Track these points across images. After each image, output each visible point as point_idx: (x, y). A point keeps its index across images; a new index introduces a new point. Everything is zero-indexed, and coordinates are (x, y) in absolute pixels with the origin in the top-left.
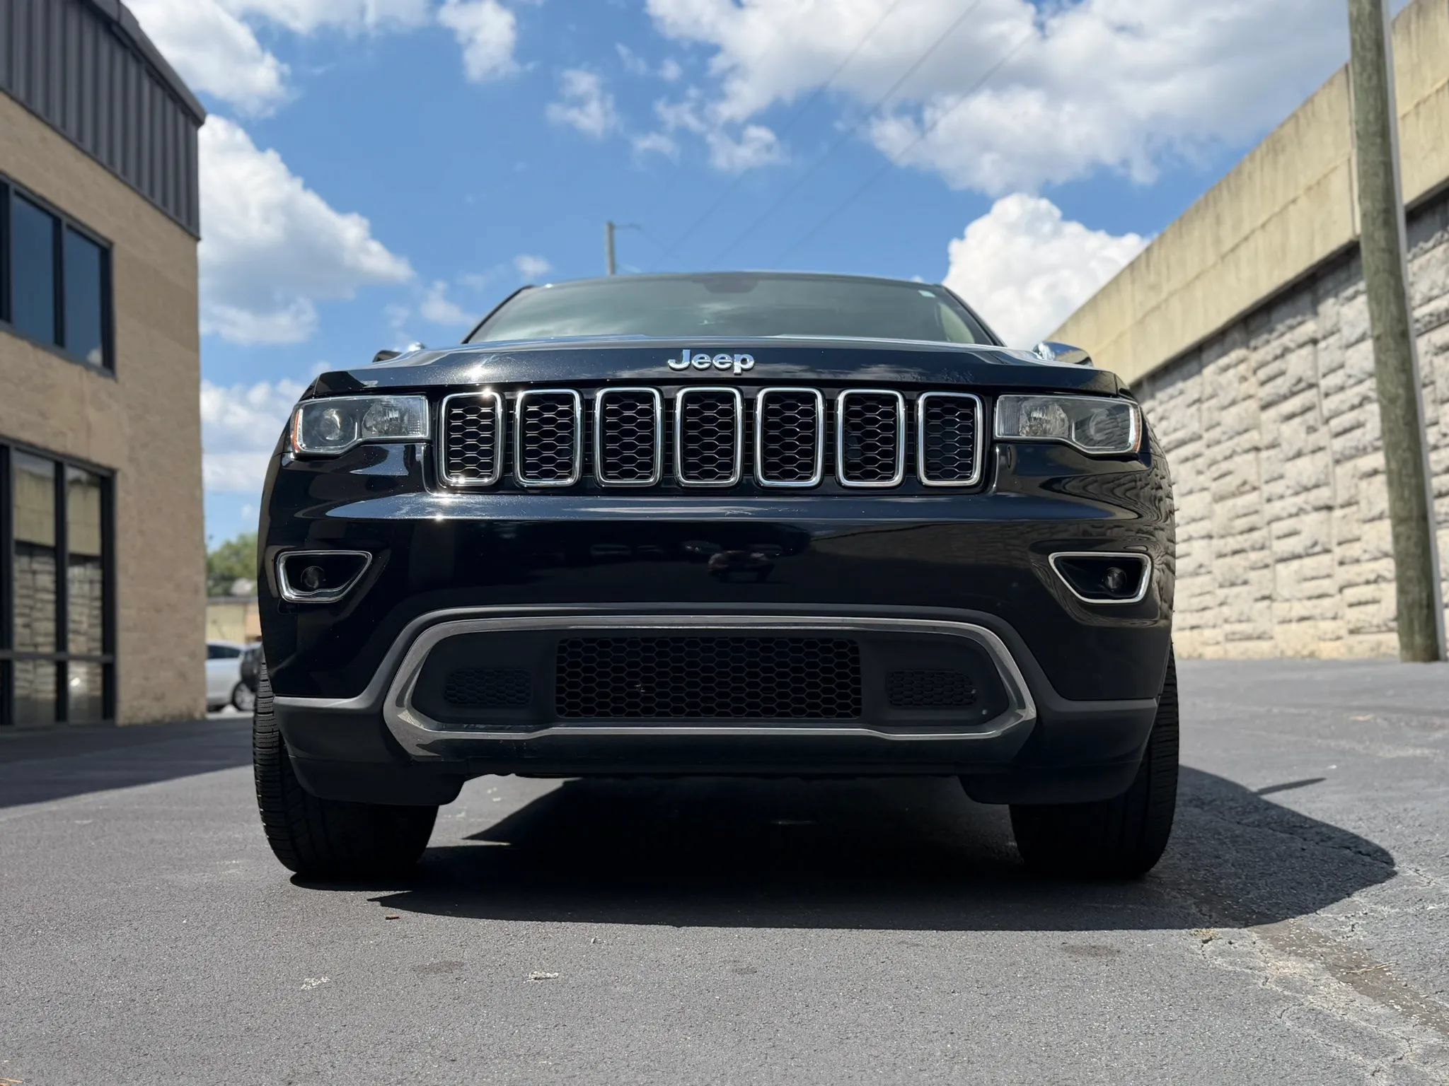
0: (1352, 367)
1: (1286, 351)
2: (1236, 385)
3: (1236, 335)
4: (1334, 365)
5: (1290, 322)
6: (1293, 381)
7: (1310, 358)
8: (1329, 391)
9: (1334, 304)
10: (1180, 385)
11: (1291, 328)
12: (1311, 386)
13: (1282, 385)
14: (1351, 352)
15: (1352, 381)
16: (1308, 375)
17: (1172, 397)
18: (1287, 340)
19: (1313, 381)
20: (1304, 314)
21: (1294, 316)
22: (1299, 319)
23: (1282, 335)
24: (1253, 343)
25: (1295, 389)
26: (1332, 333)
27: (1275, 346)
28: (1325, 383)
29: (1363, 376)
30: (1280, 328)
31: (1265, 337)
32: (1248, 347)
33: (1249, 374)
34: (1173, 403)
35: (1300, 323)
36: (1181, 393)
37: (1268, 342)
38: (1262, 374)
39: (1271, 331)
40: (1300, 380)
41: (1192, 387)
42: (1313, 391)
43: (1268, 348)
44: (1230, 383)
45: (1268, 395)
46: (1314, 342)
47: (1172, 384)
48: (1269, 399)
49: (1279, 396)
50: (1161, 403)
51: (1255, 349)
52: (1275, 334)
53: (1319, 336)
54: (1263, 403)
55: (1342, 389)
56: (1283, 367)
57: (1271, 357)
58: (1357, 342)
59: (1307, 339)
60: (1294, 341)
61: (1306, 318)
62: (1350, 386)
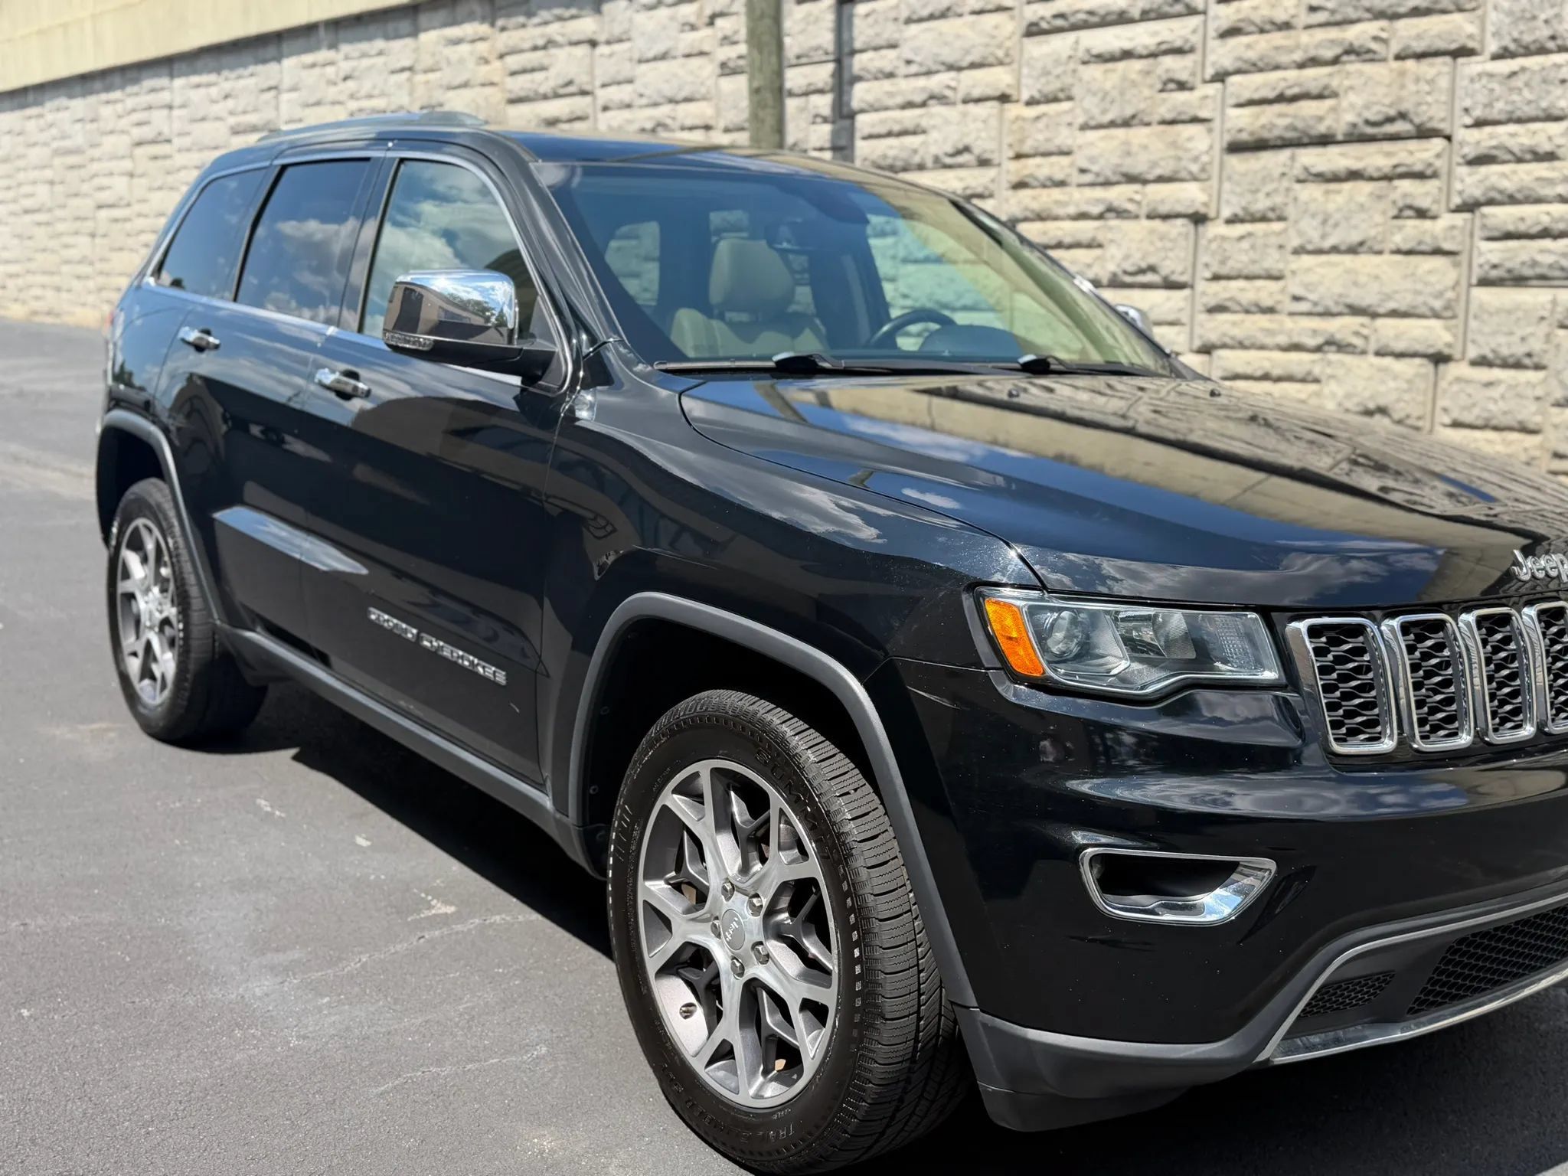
0: (645, 86)
1: (550, 44)
2: (470, 64)
3: (476, 6)
4: (620, 78)
5: (558, 11)
6: (561, 81)
7: (587, 61)
8: (610, 104)
9: (627, 8)
10: (379, 44)
11: (560, 19)
12: (584, 93)
13: (542, 82)
14: (644, 67)
15: (644, 101)
16: (582, 80)
17: (363, 55)
18: (555, 31)
19: (587, 88)
20: (581, 8)
21: (568, 6)
22: (573, 11)
23: (546, 23)
24: (500, 23)
25: (562, 91)
26: (620, 41)
27: (533, 33)
28: (603, 95)
29: (660, 100)
30: (545, 15)
31: (521, 19)
32: (493, 25)
33: (492, 57)
34: (367, 62)
35: (573, 17)
36: (381, 53)
37: (524, 26)
38: (513, 62)
39: (530, 14)
40: (570, 83)
41: (401, 50)
42: (588, 99)
43: (522, 33)
44: (461, 60)
45: (523, 89)
46: (593, 44)
47: (370, 39)
48: (522, 94)
49: (536, 92)
50: (346, 58)
51: (503, 29)
52: (536, 20)
53: (602, 38)
54: (513, 96)
55: (629, 106)
56: (546, 62)
57: (527, 45)
58: (655, 59)
59: (582, 37)
60: (563, 35)
61: (584, 13)
62: (641, 107)
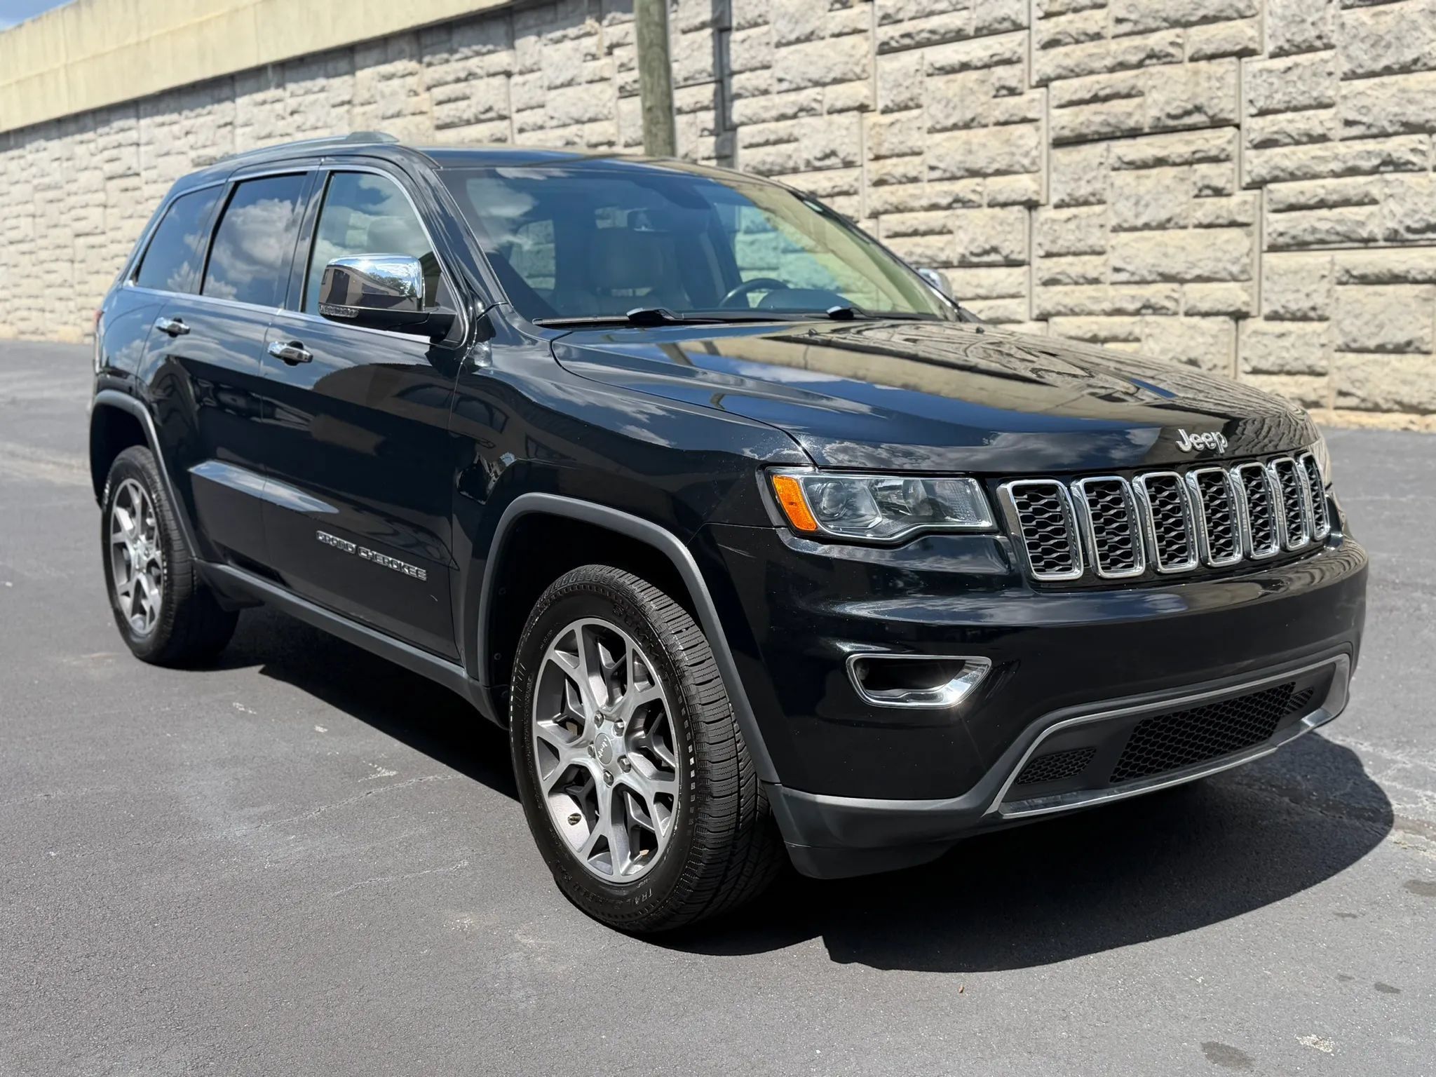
0: (555, 109)
1: (471, 76)
2: (403, 97)
3: (405, 45)
4: (533, 103)
5: (476, 48)
6: (482, 109)
7: (503, 90)
8: (525, 126)
9: (536, 42)
10: (321, 82)
11: (478, 54)
12: (502, 118)
13: (465, 110)
14: (554, 93)
15: (554, 123)
16: (500, 106)
17: (307, 92)
18: (474, 64)
19: (505, 113)
20: (496, 45)
21: (485, 44)
22: (490, 47)
23: (467, 58)
24: (427, 59)
25: (483, 117)
26: (532, 71)
27: (456, 67)
28: (519, 119)
29: (568, 121)
30: (465, 51)
31: (445, 56)
32: (420, 62)
33: (420, 90)
34: (311, 98)
35: (489, 52)
36: (322, 90)
37: (447, 61)
38: (439, 93)
39: (453, 51)
40: (489, 109)
41: (340, 86)
42: (506, 123)
43: (445, 67)
44: (394, 94)
45: (448, 116)
46: (508, 74)
47: (313, 78)
48: (448, 120)
49: (460, 118)
50: (293, 95)
51: (429, 65)
52: (457, 56)
53: (516, 69)
54: (440, 122)
55: (541, 128)
56: (468, 92)
57: (450, 78)
58: (562, 86)
59: (499, 69)
60: (481, 68)
61: (499, 48)
62: (552, 128)
